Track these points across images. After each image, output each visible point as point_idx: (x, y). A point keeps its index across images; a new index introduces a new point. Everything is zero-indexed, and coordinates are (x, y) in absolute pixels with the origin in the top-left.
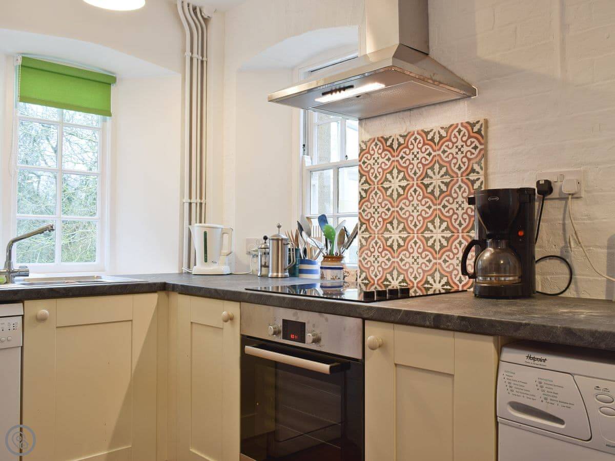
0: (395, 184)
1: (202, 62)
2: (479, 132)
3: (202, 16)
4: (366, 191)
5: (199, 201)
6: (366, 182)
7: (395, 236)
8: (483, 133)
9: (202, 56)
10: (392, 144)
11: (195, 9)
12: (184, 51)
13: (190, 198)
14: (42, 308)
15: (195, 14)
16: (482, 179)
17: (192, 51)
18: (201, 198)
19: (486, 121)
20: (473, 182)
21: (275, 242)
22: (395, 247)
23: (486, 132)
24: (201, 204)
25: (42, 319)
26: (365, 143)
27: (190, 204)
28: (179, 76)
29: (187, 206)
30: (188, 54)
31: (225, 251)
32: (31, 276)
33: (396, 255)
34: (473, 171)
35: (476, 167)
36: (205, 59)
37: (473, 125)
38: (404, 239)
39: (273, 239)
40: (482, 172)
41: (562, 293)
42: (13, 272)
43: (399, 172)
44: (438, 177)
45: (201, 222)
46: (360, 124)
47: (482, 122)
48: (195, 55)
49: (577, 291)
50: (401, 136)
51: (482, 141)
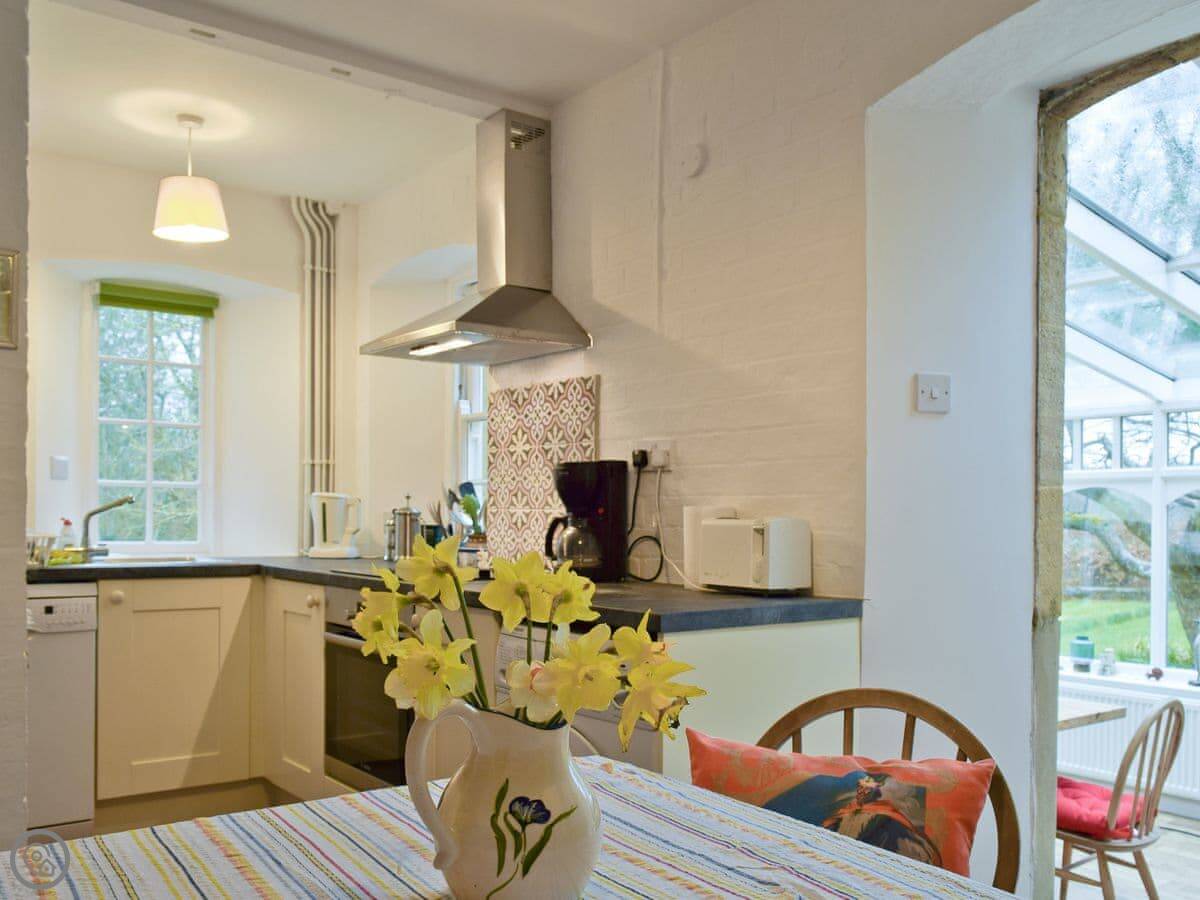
0: (520, 448)
1: (328, 274)
2: (590, 390)
3: (327, 215)
4: (494, 455)
5: (324, 461)
6: (494, 444)
7: (519, 511)
8: (594, 391)
9: (329, 267)
10: (517, 399)
11: (315, 205)
12: (303, 263)
13: (313, 457)
14: (117, 589)
15: (317, 211)
16: (593, 446)
17: (313, 262)
18: (328, 458)
19: (598, 378)
20: (585, 449)
21: (402, 517)
22: (519, 524)
23: (598, 391)
24: (328, 466)
25: (117, 601)
26: (493, 395)
27: (313, 465)
28: (297, 297)
29: (308, 469)
30: (308, 267)
31: (351, 528)
32: (111, 556)
33: (520, 534)
34: (585, 436)
35: (588, 432)
36: (332, 271)
37: (586, 381)
38: (527, 515)
39: (400, 514)
40: (593, 439)
41: (655, 578)
42: (92, 551)
43: (524, 433)
44: (557, 441)
45: (327, 490)
46: (491, 371)
47: (593, 378)
48: (318, 268)
49: (667, 576)
50: (526, 389)
51: (593, 401)
